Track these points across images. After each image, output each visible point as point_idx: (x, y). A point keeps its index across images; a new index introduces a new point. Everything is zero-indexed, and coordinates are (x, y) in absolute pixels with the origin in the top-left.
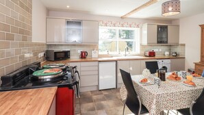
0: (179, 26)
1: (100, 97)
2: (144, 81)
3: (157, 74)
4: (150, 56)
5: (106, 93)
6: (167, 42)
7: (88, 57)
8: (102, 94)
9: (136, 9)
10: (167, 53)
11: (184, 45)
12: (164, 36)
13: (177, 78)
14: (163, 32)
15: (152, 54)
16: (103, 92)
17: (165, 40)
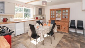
0: (44, 9)
1: (16, 39)
2: (38, 27)
3: (41, 24)
4: (36, 19)
5: (19, 36)
6: (41, 14)
7: (8, 21)
8: (18, 37)
9: (32, 1)
10: (41, 18)
11: (46, 15)
12: (40, 12)
13: (46, 25)
14: (40, 10)
15: (37, 18)
16: (17, 36)
17: (41, 13)
